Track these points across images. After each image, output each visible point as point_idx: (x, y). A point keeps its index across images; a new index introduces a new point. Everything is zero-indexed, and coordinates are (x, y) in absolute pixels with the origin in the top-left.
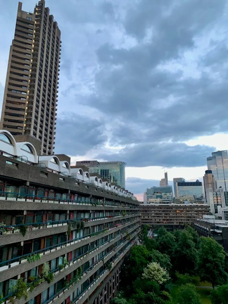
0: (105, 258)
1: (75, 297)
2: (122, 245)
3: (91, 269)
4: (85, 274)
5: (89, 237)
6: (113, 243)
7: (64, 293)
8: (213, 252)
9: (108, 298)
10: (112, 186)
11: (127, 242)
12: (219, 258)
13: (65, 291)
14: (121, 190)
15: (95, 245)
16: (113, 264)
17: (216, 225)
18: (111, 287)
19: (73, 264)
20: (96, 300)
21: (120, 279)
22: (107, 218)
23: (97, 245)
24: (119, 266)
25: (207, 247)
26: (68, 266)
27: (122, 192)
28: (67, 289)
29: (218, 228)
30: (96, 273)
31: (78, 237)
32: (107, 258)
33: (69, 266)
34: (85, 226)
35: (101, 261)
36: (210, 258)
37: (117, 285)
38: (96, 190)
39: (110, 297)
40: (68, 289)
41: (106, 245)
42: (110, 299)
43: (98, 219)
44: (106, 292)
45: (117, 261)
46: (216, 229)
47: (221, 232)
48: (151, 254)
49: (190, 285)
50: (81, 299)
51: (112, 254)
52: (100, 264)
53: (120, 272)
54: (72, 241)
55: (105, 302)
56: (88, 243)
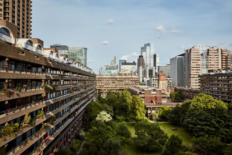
1: (51, 133)
2: (83, 101)
3: (62, 116)
4: (57, 120)
6: (77, 100)
9: (74, 132)
10: (76, 64)
11: (87, 99)
14: (83, 67)
15: (65, 102)
18: (76, 127)
20: (66, 134)
21: (82, 121)
22: (72, 85)
23: (66, 102)
24: (82, 114)
27: (84, 68)
29: (143, 90)
30: (65, 119)
31: (51, 96)
32: (72, 110)
34: (57, 90)
35: (69, 112)
37: (80, 125)
38: (64, 66)
41: (73, 102)
42: (76, 133)
43: (66, 86)
44: (73, 129)
45: (79, 111)
47: (144, 92)
48: (102, 106)
49: (124, 122)
50: (55, 134)
52: (67, 114)
53: (82, 117)
54: (47, 100)
55: (72, 134)
56: (59, 101)
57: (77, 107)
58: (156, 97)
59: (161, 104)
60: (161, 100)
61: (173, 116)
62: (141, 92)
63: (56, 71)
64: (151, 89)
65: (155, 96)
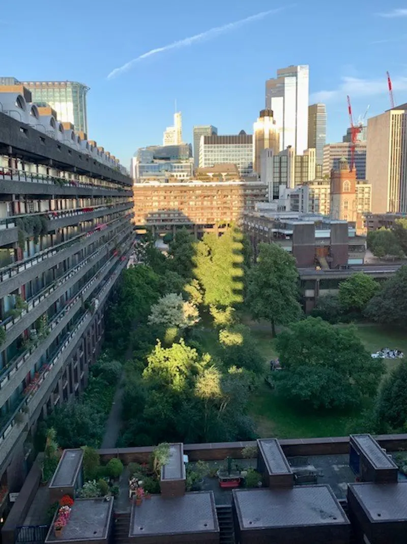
0: (83, 292)
2: (109, 265)
3: (63, 314)
4: (54, 325)
5: (54, 252)
7: (24, 361)
8: (279, 270)
9: (86, 362)
11: (116, 259)
12: (288, 279)
13: (26, 357)
16: (97, 301)
17: (281, 221)
18: (89, 344)
19: (34, 306)
20: (68, 368)
21: (102, 328)
22: (81, 213)
25: (269, 261)
26: (25, 311)
28: (28, 355)
29: (285, 226)
32: (86, 292)
33: (27, 312)
34: (50, 229)
35: (78, 298)
36: (273, 279)
37: (99, 339)
38: (58, 149)
39: (89, 361)
40: (30, 354)
41: (85, 267)
42: (90, 363)
44: (82, 353)
45: (102, 296)
46: (282, 228)
47: (291, 232)
48: (163, 279)
51: (93, 284)
52: (77, 304)
53: (103, 316)
54: (28, 262)
55: (82, 369)
56: (55, 265)
57: (96, 285)
58: (329, 248)
59: (347, 267)
60: (346, 258)
61: (387, 303)
62: (281, 231)
63: (37, 166)
64: (313, 223)
65: (327, 243)
